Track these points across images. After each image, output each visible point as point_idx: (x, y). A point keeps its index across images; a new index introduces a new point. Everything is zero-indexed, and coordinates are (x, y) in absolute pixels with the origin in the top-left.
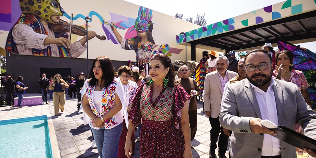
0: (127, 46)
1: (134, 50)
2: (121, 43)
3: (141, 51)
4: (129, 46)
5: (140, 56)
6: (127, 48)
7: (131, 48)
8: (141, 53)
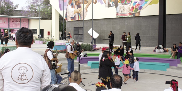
0: (109, 4)
1: (115, 6)
2: (106, 3)
3: (121, 5)
4: (111, 3)
5: (120, 11)
6: (110, 6)
7: (113, 5)
8: (121, 8)
